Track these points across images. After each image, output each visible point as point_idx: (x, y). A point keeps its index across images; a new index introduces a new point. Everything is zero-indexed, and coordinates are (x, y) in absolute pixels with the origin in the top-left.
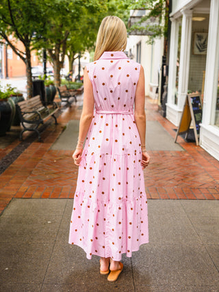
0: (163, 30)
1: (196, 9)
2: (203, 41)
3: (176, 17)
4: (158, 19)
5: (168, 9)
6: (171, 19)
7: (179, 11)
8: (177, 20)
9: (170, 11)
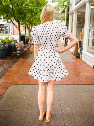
0: (66, 18)
1: (79, 10)
2: (80, 22)
3: (71, 13)
4: (64, 14)
5: (68, 11)
6: (69, 14)
7: (72, 11)
8: (71, 14)
9: (69, 11)
